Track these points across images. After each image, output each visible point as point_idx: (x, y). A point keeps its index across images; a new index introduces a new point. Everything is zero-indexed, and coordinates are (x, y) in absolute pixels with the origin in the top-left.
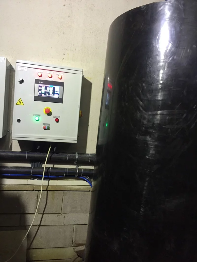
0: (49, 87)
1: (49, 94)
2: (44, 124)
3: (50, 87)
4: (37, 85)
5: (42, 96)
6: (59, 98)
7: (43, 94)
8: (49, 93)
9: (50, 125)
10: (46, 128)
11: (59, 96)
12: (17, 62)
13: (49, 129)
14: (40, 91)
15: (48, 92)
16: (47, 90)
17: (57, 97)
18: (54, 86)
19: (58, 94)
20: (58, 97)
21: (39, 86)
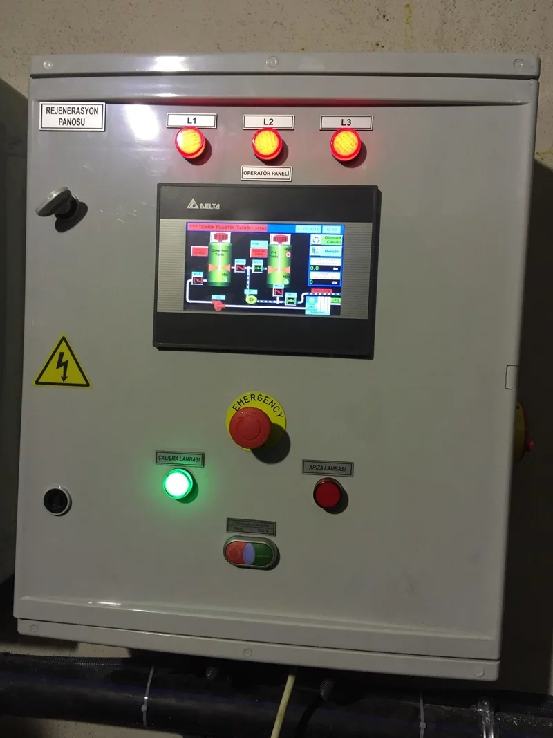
0: (265, 236)
1: (265, 291)
2: (234, 525)
3: (272, 236)
4: (174, 230)
5: (211, 307)
6: (343, 316)
7: (219, 290)
8: (261, 282)
9: (274, 533)
10: (249, 553)
11: (338, 302)
12: (34, 76)
13: (268, 559)
14: (200, 274)
15: (251, 274)
16: (249, 263)
17: (326, 311)
18: (301, 229)
19: (337, 289)
20: (334, 309)
21: (187, 231)
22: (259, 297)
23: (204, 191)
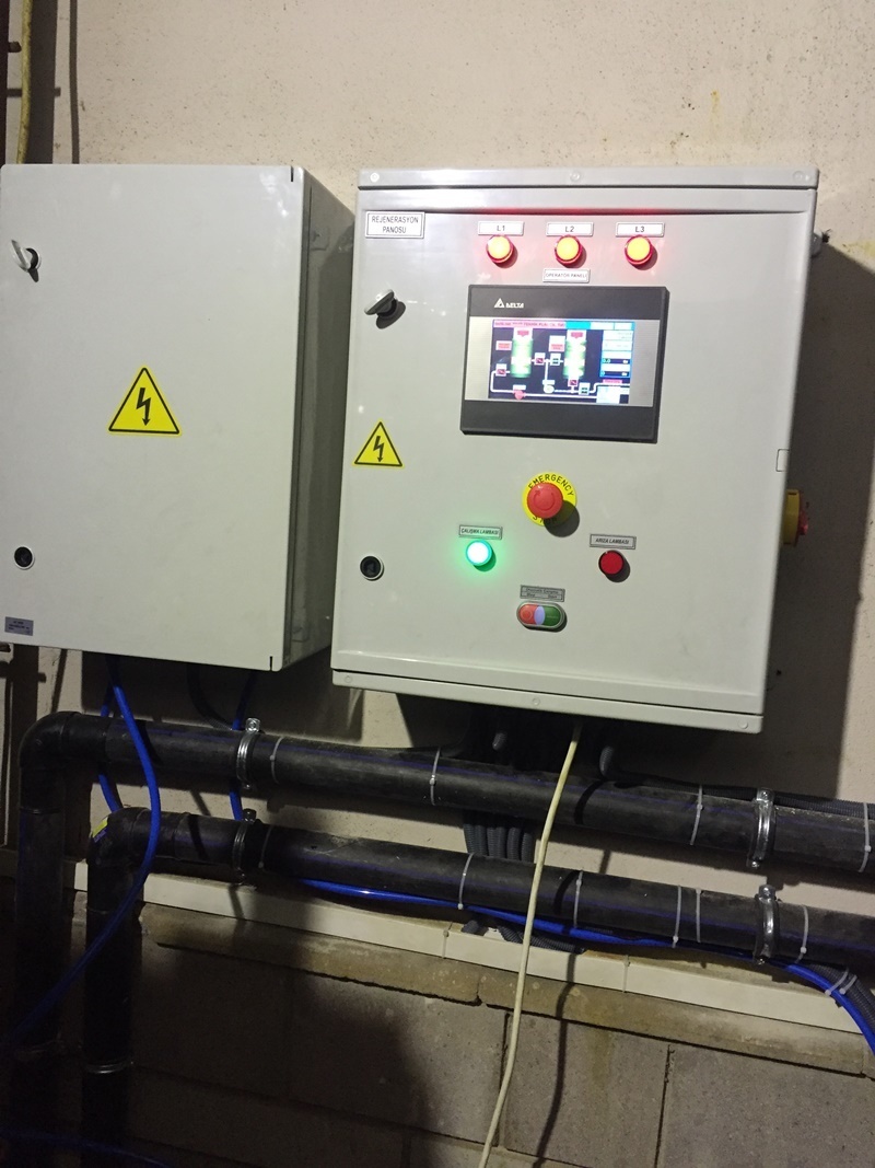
0: (563, 332)
1: (561, 382)
2: (528, 591)
3: (569, 332)
4: (482, 326)
5: (513, 396)
6: (631, 403)
7: (519, 381)
8: (558, 374)
9: (563, 600)
10: (540, 615)
11: (626, 391)
12: (361, 188)
13: (556, 622)
14: (504, 366)
15: (550, 367)
16: (548, 357)
17: (615, 401)
18: (596, 325)
19: (626, 380)
20: (624, 398)
21: (494, 329)
22: (556, 387)
23: (511, 292)
